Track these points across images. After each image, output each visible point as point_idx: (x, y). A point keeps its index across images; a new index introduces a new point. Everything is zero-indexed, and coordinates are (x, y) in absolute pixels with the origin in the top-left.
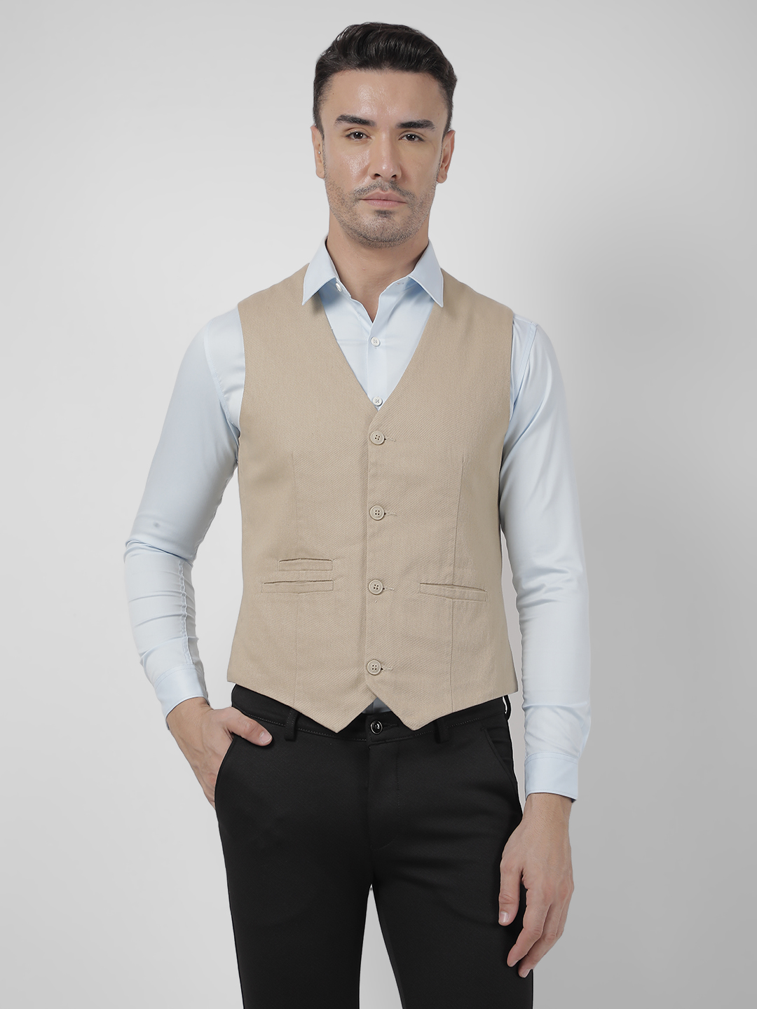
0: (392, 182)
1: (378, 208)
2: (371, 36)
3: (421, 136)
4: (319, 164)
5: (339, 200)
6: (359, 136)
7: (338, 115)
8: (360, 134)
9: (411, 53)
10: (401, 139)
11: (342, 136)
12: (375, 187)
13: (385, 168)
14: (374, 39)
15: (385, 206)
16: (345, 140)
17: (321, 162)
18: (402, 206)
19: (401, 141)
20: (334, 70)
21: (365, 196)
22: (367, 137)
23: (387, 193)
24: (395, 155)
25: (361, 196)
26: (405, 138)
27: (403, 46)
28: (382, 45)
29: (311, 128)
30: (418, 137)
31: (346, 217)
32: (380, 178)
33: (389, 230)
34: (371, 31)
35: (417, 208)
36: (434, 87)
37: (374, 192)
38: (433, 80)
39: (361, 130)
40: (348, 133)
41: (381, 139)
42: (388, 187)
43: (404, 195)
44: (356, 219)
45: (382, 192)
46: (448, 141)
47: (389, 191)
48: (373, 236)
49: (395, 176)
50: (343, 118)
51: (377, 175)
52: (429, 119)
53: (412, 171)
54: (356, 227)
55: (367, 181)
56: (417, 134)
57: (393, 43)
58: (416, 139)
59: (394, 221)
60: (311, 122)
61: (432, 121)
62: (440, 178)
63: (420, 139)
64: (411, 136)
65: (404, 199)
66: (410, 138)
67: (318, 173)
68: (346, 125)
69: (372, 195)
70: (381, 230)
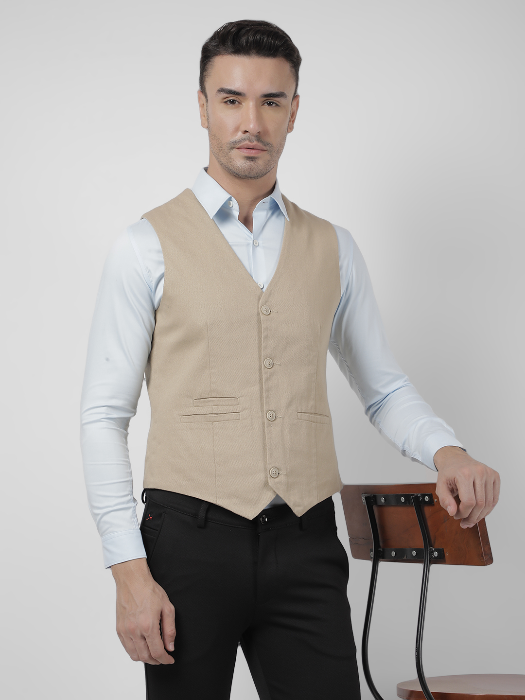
0: (257, 136)
1: (247, 155)
2: (243, 31)
3: (277, 103)
4: (203, 118)
5: (218, 147)
6: (233, 102)
7: (218, 88)
8: (234, 101)
9: (271, 44)
10: (263, 105)
11: (221, 102)
12: (244, 139)
13: (252, 126)
14: (244, 34)
15: (252, 153)
16: (223, 105)
17: (204, 116)
18: (264, 153)
19: (263, 106)
20: (216, 54)
21: (238, 146)
22: (239, 103)
23: (254, 144)
24: (259, 117)
25: (234, 146)
26: (266, 104)
27: (266, 39)
28: (251, 38)
29: (198, 91)
30: (275, 103)
31: (223, 160)
32: (248, 133)
33: (254, 170)
34: (243, 28)
35: (274, 154)
36: (287, 67)
37: (244, 143)
38: (286, 62)
39: (235, 99)
40: (226, 100)
41: (249, 106)
42: (254, 140)
43: (265, 146)
44: (230, 162)
45: (249, 143)
46: (295, 103)
47: (255, 143)
48: (243, 174)
49: (259, 132)
50: (222, 90)
51: (246, 132)
52: (283, 91)
53: (271, 127)
54: (231, 168)
55: (240, 135)
56: (274, 102)
57: (258, 37)
58: (274, 105)
59: (258, 163)
60: (197, 87)
61: (285, 92)
62: (289, 130)
63: (277, 105)
64: (270, 103)
65: (265, 148)
66: (270, 104)
67: (203, 124)
68: (224, 95)
69: (243, 146)
70: (249, 170)
